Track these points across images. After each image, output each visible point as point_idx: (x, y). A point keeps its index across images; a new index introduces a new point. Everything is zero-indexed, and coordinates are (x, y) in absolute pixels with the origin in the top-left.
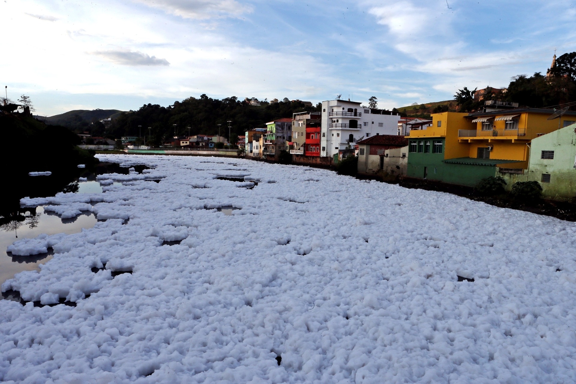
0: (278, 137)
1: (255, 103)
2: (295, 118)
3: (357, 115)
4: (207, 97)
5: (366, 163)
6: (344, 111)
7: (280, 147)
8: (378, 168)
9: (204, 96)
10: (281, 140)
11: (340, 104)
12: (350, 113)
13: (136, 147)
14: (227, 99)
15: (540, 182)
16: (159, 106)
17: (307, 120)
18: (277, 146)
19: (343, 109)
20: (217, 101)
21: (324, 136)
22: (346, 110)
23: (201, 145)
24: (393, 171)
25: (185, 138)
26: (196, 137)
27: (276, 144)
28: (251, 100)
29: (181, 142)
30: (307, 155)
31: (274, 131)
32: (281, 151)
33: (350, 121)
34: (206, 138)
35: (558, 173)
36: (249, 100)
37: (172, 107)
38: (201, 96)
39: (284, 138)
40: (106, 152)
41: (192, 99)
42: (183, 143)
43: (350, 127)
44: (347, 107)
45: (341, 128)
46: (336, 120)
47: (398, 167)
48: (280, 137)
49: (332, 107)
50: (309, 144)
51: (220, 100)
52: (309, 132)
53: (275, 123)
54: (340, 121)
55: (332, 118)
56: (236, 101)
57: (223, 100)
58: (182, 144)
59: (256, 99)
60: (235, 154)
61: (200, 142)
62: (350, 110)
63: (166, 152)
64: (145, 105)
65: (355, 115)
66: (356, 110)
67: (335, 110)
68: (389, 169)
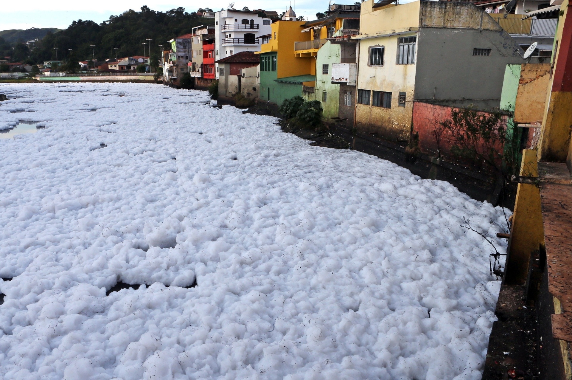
0: (179, 57)
1: (208, 15)
2: (194, 33)
3: (255, 27)
4: (148, 9)
5: (226, 85)
6: (237, 23)
7: (182, 69)
8: (237, 91)
9: (144, 8)
10: (183, 61)
11: (232, 15)
12: (245, 25)
13: (53, 74)
14: (172, 11)
15: (321, 102)
16: (92, 22)
17: (204, 35)
18: (179, 67)
19: (236, 20)
20: (160, 13)
21: (217, 54)
22: (240, 22)
23: (132, 68)
24: (249, 94)
25: (115, 61)
26: (127, 59)
27: (177, 66)
28: (204, 11)
29: (109, 66)
30: (205, 77)
31: (175, 51)
32: (184, 73)
33: (245, 35)
34: (141, 60)
35: (330, 90)
36: (201, 11)
37: (107, 23)
38: (141, 8)
39: (187, 58)
40: (21, 81)
41: (132, 12)
42: (111, 66)
43: (245, 43)
44: (240, 18)
45: (233, 44)
46: (228, 34)
47: (254, 89)
48: (182, 57)
49: (225, 18)
50: (207, 65)
51: (164, 12)
52: (205, 50)
53: (175, 40)
54: (233, 36)
55: (225, 32)
56: (184, 13)
57: (167, 12)
58: (110, 68)
59: (211, 10)
60: (152, 78)
61: (132, 65)
62: (245, 22)
63: (81, 78)
64: (74, 22)
65: (252, 27)
66: (252, 21)
67: (228, 21)
68: (246, 91)
